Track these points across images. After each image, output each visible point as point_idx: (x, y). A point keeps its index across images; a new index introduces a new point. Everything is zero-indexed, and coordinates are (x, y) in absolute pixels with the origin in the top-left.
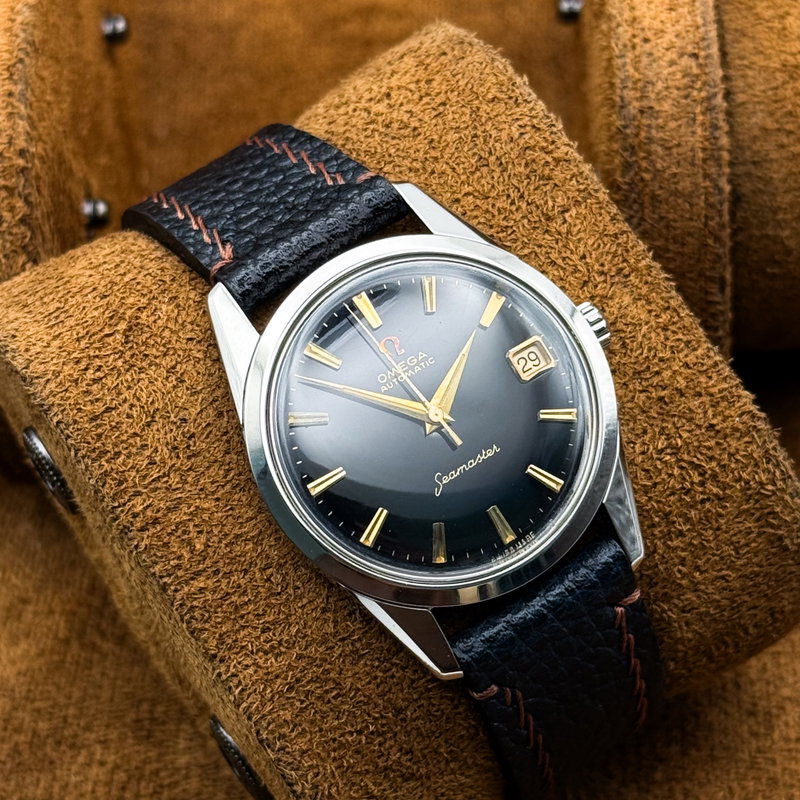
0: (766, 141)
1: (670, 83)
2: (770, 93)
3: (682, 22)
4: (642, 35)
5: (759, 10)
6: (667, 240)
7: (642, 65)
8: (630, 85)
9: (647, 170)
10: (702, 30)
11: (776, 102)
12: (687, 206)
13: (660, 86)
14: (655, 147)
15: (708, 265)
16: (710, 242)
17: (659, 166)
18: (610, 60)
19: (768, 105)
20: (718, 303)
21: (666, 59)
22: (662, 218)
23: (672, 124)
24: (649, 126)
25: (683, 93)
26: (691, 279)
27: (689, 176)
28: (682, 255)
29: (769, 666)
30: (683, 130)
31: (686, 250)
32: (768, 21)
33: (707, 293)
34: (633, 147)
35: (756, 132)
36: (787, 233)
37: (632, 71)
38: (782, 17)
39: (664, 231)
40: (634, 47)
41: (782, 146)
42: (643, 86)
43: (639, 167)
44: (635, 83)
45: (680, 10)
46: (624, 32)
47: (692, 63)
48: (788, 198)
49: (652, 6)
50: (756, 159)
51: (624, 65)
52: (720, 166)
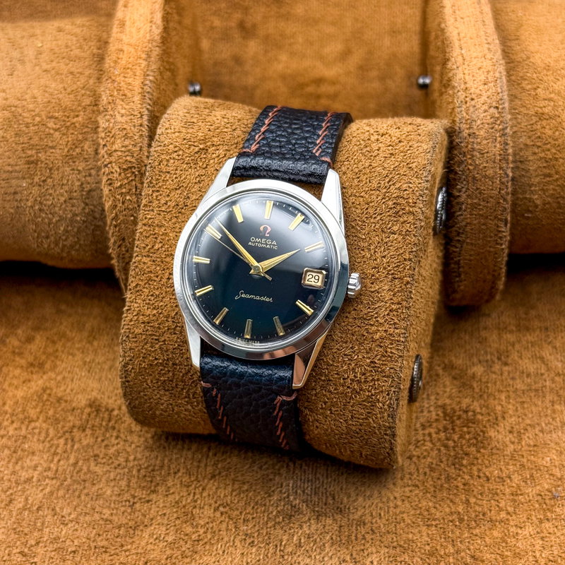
0: (527, 151)
1: (484, 121)
2: (529, 127)
3: (490, 90)
4: (470, 97)
5: (524, 85)
6: (479, 199)
7: (470, 112)
8: (464, 122)
9: (471, 165)
10: (501, 94)
11: (532, 131)
12: (491, 183)
13: (479, 122)
14: (475, 153)
15: (499, 212)
16: (501, 201)
17: (477, 163)
18: (453, 109)
19: (528, 133)
20: (503, 232)
21: (483, 109)
22: (478, 189)
23: (485, 142)
24: (473, 142)
25: (490, 126)
26: (490, 219)
27: (492, 168)
28: (487, 207)
29: (519, 408)
30: (490, 144)
31: (489, 205)
32: (529, 91)
33: (498, 226)
34: (465, 153)
35: (522, 146)
36: (536, 196)
37: (465, 114)
38: (535, 89)
39: (479, 195)
40: (466, 103)
41: (535, 154)
42: (470, 122)
43: (467, 163)
44: (466, 120)
45: (490, 85)
46: (461, 95)
47: (495, 111)
48: (537, 180)
49: (475, 82)
50: (522, 160)
51: (461, 111)
52: (508, 163)
